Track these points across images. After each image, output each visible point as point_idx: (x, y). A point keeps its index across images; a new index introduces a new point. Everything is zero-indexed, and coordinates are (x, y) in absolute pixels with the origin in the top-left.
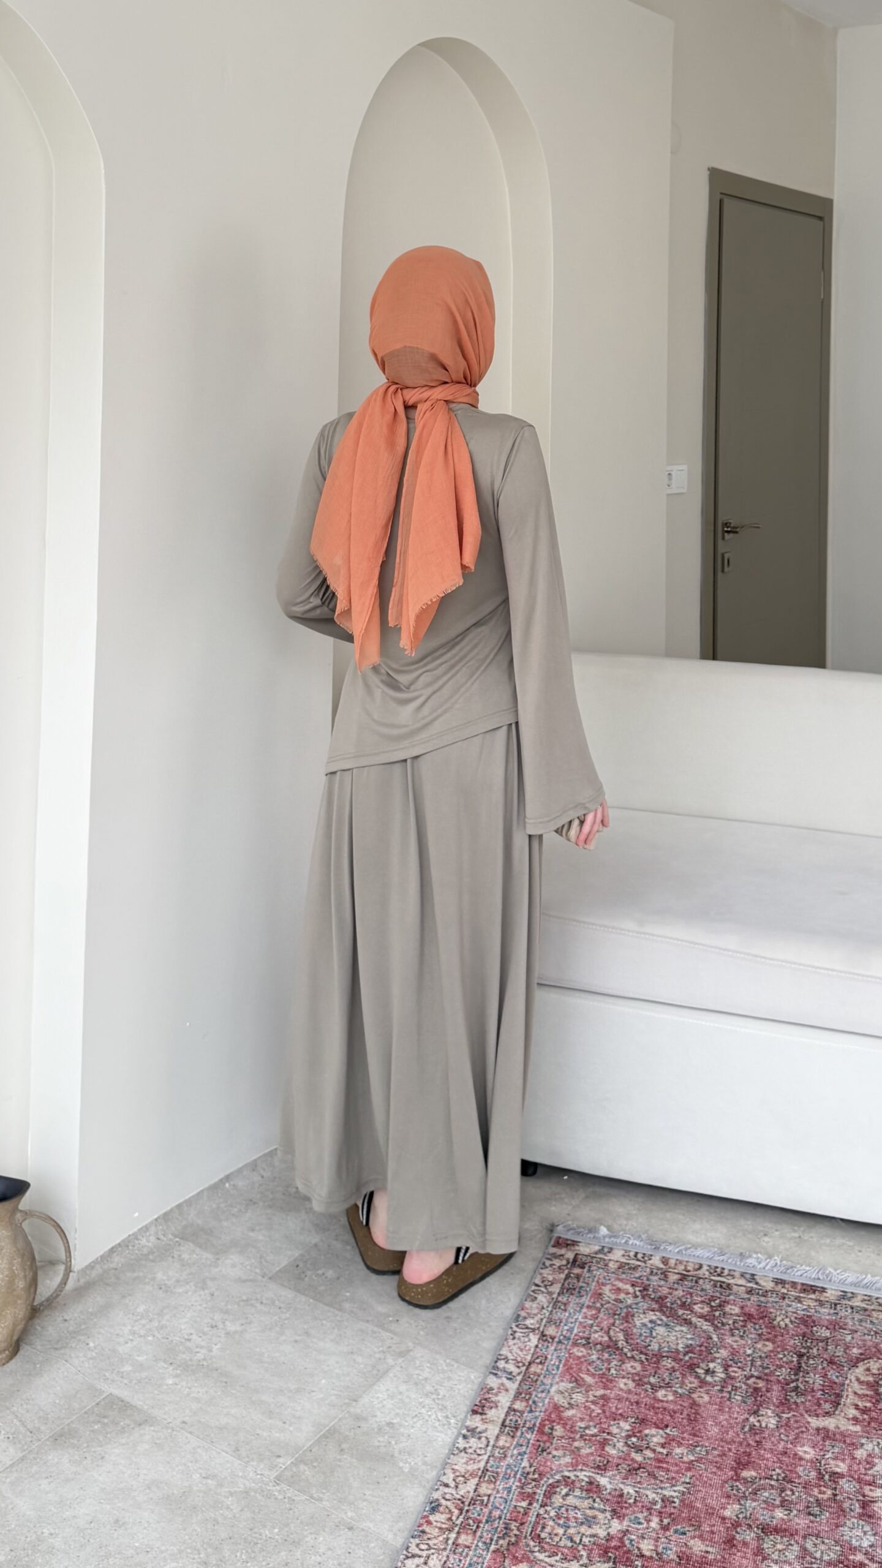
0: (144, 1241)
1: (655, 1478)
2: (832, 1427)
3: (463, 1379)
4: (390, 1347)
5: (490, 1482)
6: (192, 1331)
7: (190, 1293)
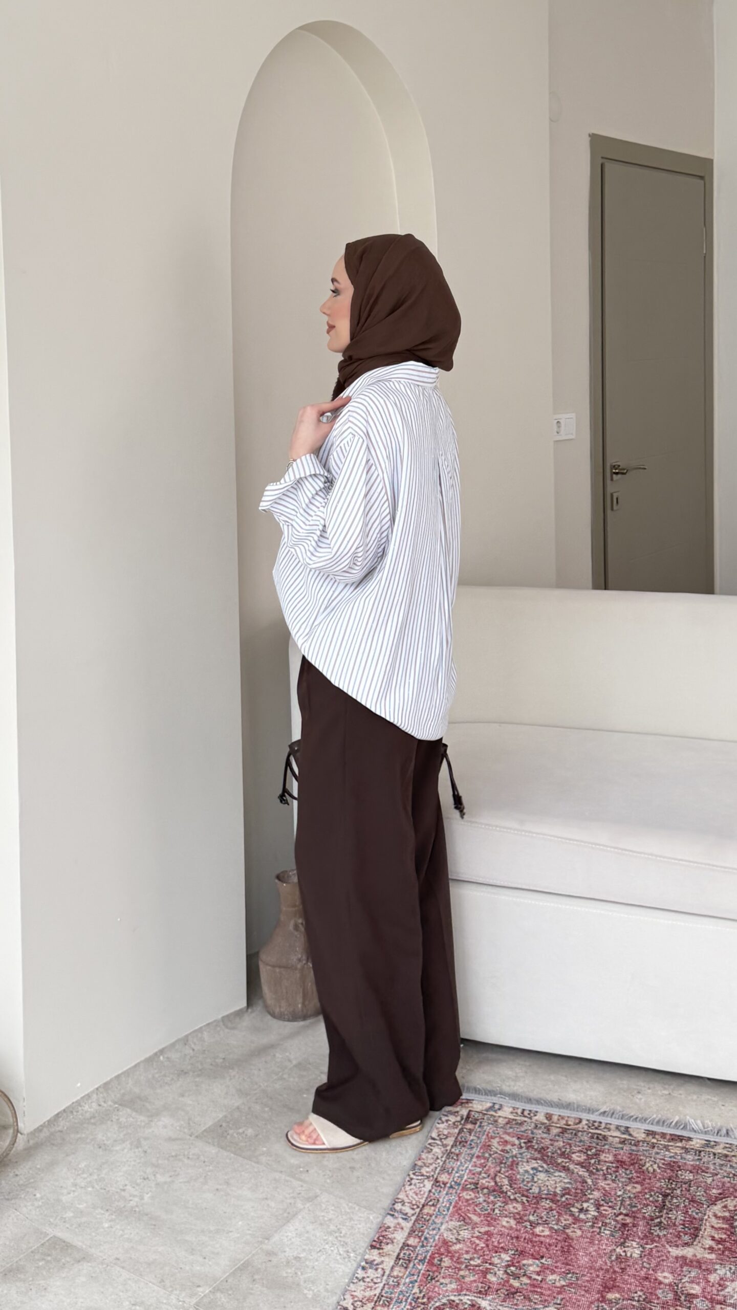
0: (86, 1108)
1: (530, 1300)
2: (690, 1255)
3: (363, 1219)
4: (300, 1194)
5: (384, 1305)
6: (127, 1183)
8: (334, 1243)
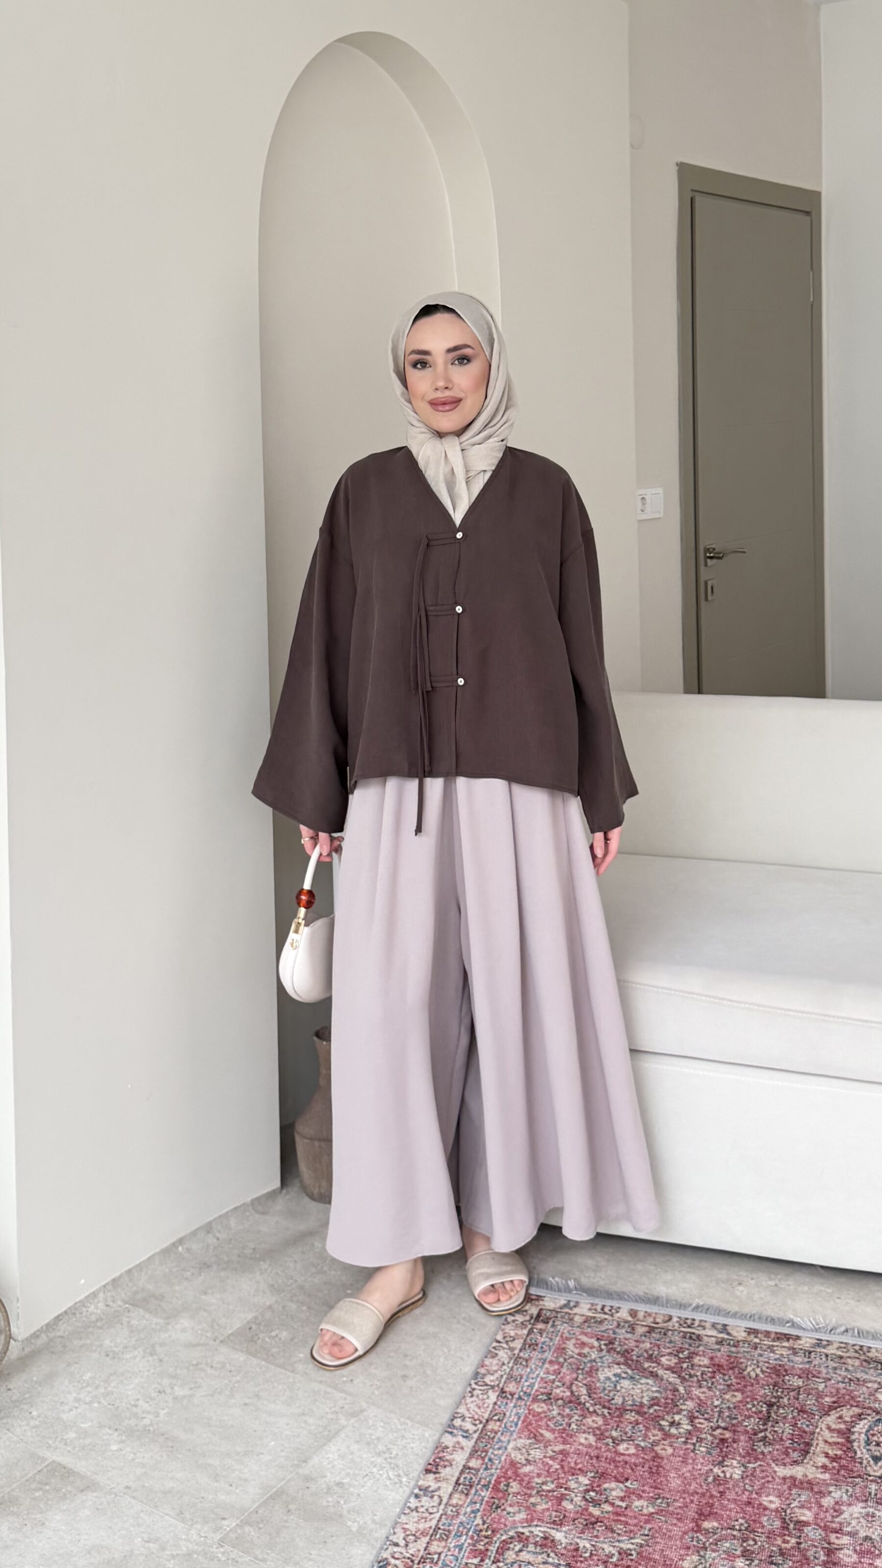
1: (613, 1531)
2: (799, 1476)
3: (417, 1437)
4: (342, 1408)
5: (441, 1539)
6: (139, 1397)
7: (138, 1359)
8: (383, 1465)
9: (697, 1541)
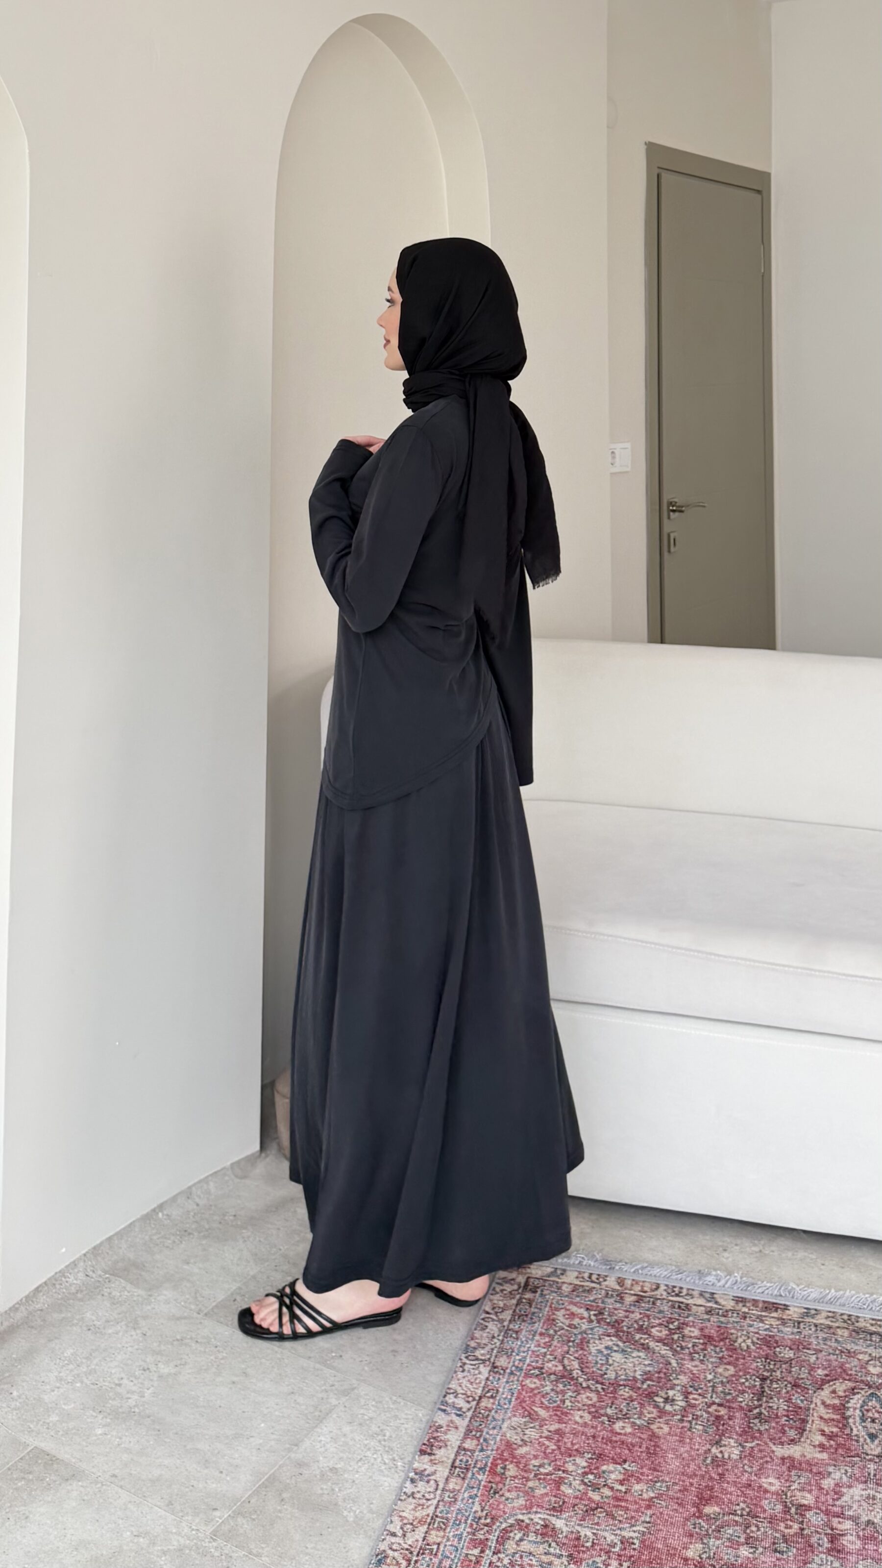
0: (71, 1279)
1: (614, 1518)
2: (797, 1456)
3: (410, 1417)
4: (333, 1385)
5: (439, 1529)
6: (123, 1375)
7: (121, 1334)
8: (377, 1448)
9: (700, 1529)
